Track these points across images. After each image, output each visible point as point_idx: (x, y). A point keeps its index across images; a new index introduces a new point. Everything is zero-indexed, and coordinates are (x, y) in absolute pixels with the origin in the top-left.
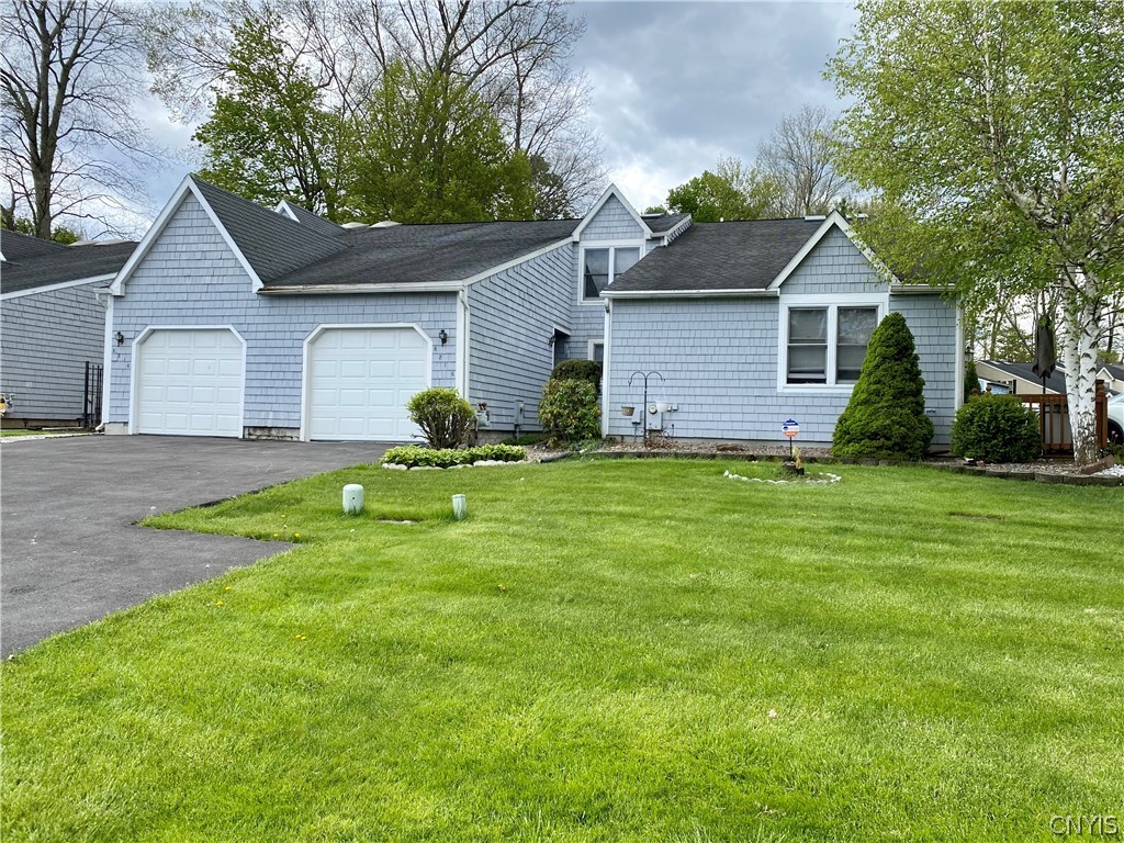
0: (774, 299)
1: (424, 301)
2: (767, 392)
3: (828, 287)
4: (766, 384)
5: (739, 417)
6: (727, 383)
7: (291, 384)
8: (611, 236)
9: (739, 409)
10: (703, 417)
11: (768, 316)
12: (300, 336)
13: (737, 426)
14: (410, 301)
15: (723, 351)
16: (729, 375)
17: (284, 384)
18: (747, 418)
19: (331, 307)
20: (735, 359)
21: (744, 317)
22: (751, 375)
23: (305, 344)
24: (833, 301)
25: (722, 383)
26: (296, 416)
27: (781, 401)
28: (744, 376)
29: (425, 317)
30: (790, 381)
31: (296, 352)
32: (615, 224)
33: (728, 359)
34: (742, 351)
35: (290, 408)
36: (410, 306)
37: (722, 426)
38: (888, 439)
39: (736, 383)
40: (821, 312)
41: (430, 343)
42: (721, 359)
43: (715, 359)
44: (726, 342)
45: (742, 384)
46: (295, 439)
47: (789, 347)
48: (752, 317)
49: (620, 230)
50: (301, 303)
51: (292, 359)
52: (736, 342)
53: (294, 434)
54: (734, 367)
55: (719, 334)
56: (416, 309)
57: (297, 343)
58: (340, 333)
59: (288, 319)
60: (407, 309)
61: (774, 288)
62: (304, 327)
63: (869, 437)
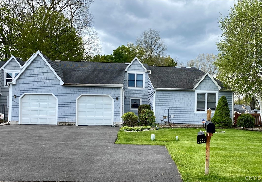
0: (194, 91)
1: (111, 89)
2: (192, 113)
3: (206, 89)
4: (192, 111)
5: (186, 119)
6: (183, 111)
7: (73, 110)
8: (136, 70)
9: (186, 117)
10: (178, 119)
11: (192, 95)
12: (75, 97)
13: (186, 121)
14: (107, 89)
15: (182, 103)
16: (184, 109)
17: (71, 110)
18: (188, 119)
19: (84, 90)
20: (185, 105)
21: (187, 95)
22: (189, 109)
23: (77, 99)
24: (207, 92)
25: (182, 111)
26: (74, 119)
27: (195, 115)
28: (187, 109)
29: (112, 93)
30: (197, 110)
31: (74, 101)
32: (137, 67)
33: (184, 105)
34: (186, 103)
35: (73, 117)
36: (108, 90)
37: (182, 121)
38: (225, 123)
39: (185, 111)
40: (204, 95)
41: (113, 100)
42: (182, 105)
43: (180, 105)
44: (183, 101)
45: (187, 111)
46: (74, 125)
47: (197, 102)
48: (189, 95)
49: (138, 69)
50: (75, 88)
51: (73, 104)
52: (185, 101)
53: (74, 124)
54: (185, 107)
55: (181, 99)
56: (109, 91)
57: (74, 99)
58: (86, 97)
59: (71, 93)
60: (107, 91)
61: (194, 89)
62: (76, 95)
63: (220, 123)
